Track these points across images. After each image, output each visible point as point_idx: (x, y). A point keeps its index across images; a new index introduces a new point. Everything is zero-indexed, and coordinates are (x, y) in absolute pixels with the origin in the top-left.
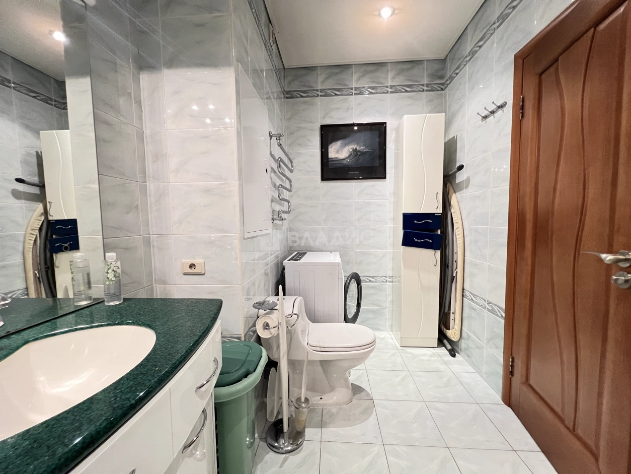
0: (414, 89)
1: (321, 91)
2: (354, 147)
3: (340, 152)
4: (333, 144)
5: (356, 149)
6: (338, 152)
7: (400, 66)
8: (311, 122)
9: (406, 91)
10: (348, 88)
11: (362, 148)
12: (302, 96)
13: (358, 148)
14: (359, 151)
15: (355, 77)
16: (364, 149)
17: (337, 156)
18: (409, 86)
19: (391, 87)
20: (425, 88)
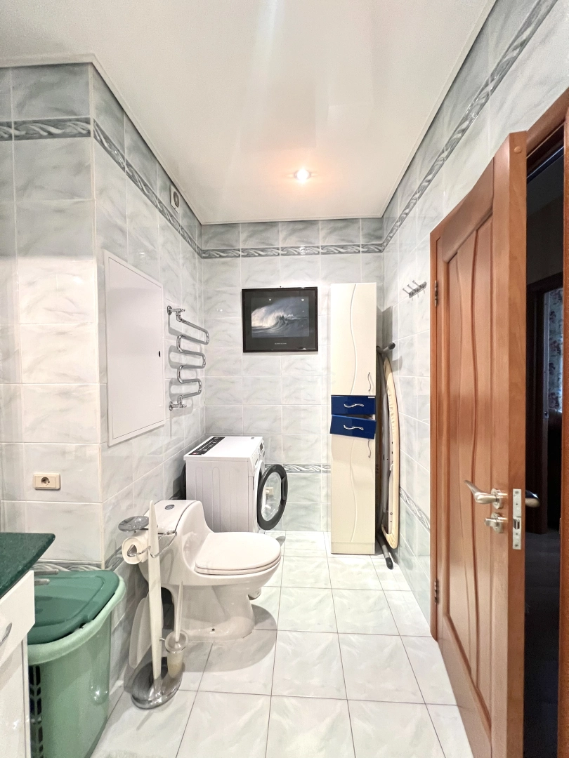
0: (349, 250)
1: (244, 250)
2: (281, 314)
3: (264, 320)
4: (256, 311)
5: (283, 317)
6: (262, 319)
7: (332, 225)
8: (232, 286)
9: (340, 252)
10: (274, 248)
11: (289, 316)
12: (221, 257)
13: (285, 316)
14: (286, 320)
15: (282, 235)
16: (292, 317)
17: (261, 325)
18: (342, 247)
19: (323, 247)
20: (361, 250)
